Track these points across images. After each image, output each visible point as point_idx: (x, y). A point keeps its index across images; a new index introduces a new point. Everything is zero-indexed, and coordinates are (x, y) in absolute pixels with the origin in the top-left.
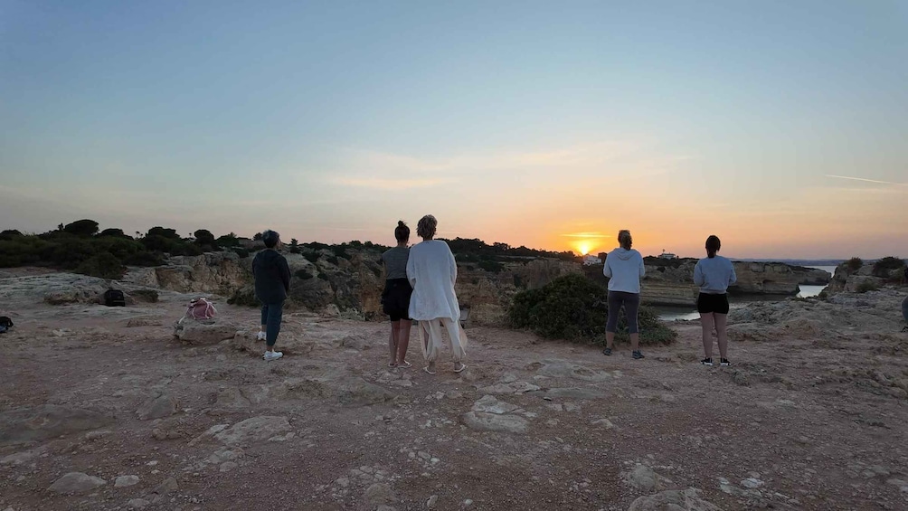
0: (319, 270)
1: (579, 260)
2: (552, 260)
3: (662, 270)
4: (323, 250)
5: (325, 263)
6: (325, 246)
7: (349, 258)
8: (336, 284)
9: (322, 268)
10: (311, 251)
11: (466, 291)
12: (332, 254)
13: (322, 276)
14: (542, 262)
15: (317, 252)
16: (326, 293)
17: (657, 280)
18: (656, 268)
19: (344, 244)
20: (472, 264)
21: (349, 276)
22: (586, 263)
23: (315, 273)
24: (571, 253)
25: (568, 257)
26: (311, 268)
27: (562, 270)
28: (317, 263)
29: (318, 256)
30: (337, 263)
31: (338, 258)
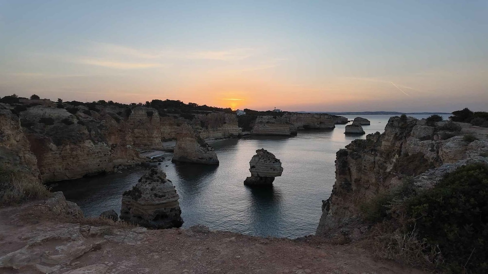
0: (78, 118)
1: (235, 112)
2: (221, 113)
3: (275, 118)
4: (80, 106)
5: (82, 114)
6: (82, 104)
7: (98, 111)
8: (90, 127)
9: (80, 118)
10: (71, 106)
11: (174, 130)
12: (87, 109)
13: (80, 123)
14: (216, 114)
15: (76, 107)
16: (84, 133)
17: (273, 123)
18: (272, 117)
19: (94, 103)
20: (177, 115)
21: (98, 123)
22: (238, 114)
23: (75, 121)
24: (230, 109)
25: (228, 111)
26: (73, 118)
27: (227, 118)
28: (76, 114)
29: (77, 110)
30: (90, 114)
31: (91, 111)
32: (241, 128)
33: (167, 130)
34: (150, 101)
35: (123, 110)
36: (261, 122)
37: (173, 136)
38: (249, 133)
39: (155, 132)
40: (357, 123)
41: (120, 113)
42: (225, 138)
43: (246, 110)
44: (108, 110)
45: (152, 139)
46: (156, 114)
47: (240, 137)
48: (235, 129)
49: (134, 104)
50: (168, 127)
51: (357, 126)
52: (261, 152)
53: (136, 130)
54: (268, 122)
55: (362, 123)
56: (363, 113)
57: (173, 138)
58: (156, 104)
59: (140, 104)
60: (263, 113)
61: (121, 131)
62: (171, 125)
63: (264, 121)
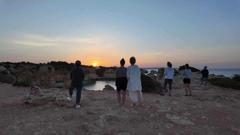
0: (10, 71)
1: (94, 68)
2: (87, 68)
3: (114, 70)
4: (11, 65)
5: (13, 69)
6: (12, 63)
7: (21, 67)
8: (17, 75)
9: (11, 71)
10: (6, 65)
11: (62, 77)
12: (14, 66)
13: (12, 73)
14: (85, 68)
15: (8, 65)
16: (13, 79)
17: (113, 73)
18: (113, 70)
19: (19, 63)
20: (64, 69)
21: (22, 73)
22: (96, 68)
23: (9, 72)
24: (92, 66)
25: (91, 67)
26: (7, 71)
27: (90, 71)
28: (9, 69)
29: (10, 66)
30: (17, 69)
31: (18, 67)
32: (97, 76)
33: (59, 77)
34: (50, 62)
35: (35, 67)
36: (108, 73)
37: (62, 79)
38: (102, 78)
39: (52, 77)
41: (33, 68)
42: (89, 80)
43: (100, 67)
44: (27, 67)
45: (50, 81)
46: (53, 68)
47: (97, 80)
48: (95, 76)
49: (41, 64)
50: (59, 75)
51: (152, 74)
52: (107, 87)
53: (42, 77)
54: (111, 72)
55: (154, 73)
56: (156, 68)
57: (62, 81)
58: (53, 63)
59: (44, 64)
60: (108, 68)
61: (34, 77)
62: (61, 74)
63: (109, 72)
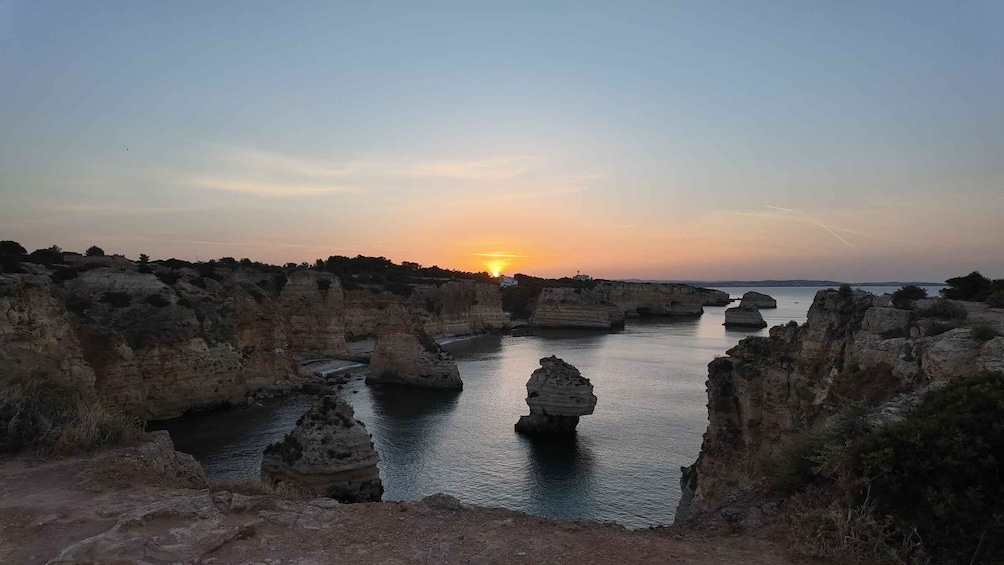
0: (178, 294)
1: (496, 281)
2: (468, 282)
3: (579, 292)
4: (184, 269)
5: (188, 286)
6: (187, 264)
7: (219, 279)
8: (203, 312)
9: (183, 292)
10: (167, 270)
11: (371, 318)
12: (196, 274)
13: (183, 302)
14: (457, 284)
15: (175, 271)
16: (189, 325)
17: (574, 303)
18: (573, 290)
19: (212, 262)
20: (377, 286)
21: (219, 303)
22: (502, 284)
23: (173, 299)
24: (485, 274)
25: (483, 278)
26: (168, 293)
27: (479, 293)
28: (176, 286)
29: (179, 276)
30: (203, 286)
31: (205, 279)
32: (507, 314)
33: (357, 316)
34: (325, 258)
35: (269, 277)
36: (550, 302)
37: (370, 328)
38: (525, 323)
39: (334, 321)
40: (750, 305)
41: (263, 284)
42: (475, 333)
43: (519, 277)
44: (239, 277)
45: (326, 336)
46: (336, 284)
47: (506, 331)
48: (496, 315)
49: (291, 265)
50: (359, 311)
51: (750, 310)
52: (551, 364)
53: (294, 317)
54: (563, 301)
55: (759, 303)
56: (765, 282)
57: (369, 335)
58: (337, 264)
59: (305, 265)
60: (553, 283)
61: (263, 319)
62: (366, 306)
63: (556, 298)
